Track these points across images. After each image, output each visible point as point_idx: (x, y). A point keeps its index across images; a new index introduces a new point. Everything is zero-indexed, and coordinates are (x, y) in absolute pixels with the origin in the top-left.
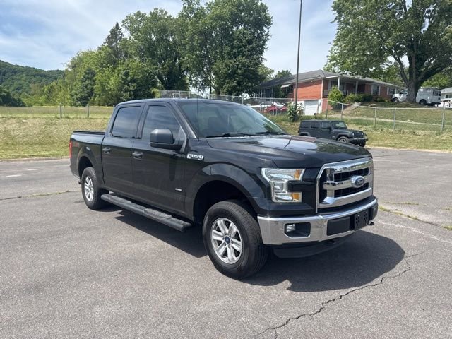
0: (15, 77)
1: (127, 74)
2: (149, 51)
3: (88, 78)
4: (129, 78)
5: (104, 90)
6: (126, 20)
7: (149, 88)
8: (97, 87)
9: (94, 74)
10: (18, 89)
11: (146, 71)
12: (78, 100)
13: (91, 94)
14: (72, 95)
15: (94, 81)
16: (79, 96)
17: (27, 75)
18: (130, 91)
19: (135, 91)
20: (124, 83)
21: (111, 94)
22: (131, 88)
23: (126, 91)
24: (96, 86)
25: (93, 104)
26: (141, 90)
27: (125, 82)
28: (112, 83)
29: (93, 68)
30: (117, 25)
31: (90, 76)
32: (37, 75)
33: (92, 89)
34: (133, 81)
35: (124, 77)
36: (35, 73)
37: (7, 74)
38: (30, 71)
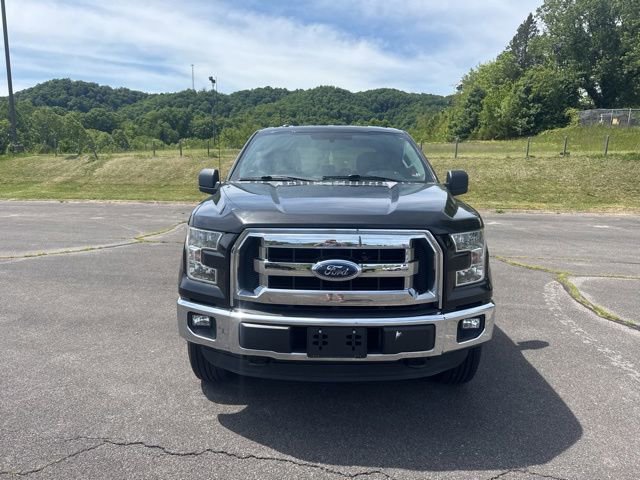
0: (408, 109)
1: (528, 91)
2: (575, 50)
3: (474, 102)
4: (531, 96)
5: (492, 117)
6: (543, 7)
7: (562, 109)
8: (484, 115)
9: (483, 96)
10: (409, 124)
11: (562, 82)
12: (457, 133)
13: (475, 124)
14: (450, 127)
15: (481, 105)
16: (458, 128)
17: (422, 105)
18: (529, 116)
19: (538, 116)
20: (523, 105)
21: (501, 123)
22: (532, 112)
23: (524, 116)
24: (483, 112)
25: (475, 137)
26: (547, 113)
27: (525, 103)
28: (505, 107)
29: (483, 87)
30: (531, 16)
31: (476, 99)
32: (434, 103)
33: (477, 116)
34: (538, 99)
35: (524, 96)
36: (430, 101)
37: (401, 106)
38: (426, 99)
